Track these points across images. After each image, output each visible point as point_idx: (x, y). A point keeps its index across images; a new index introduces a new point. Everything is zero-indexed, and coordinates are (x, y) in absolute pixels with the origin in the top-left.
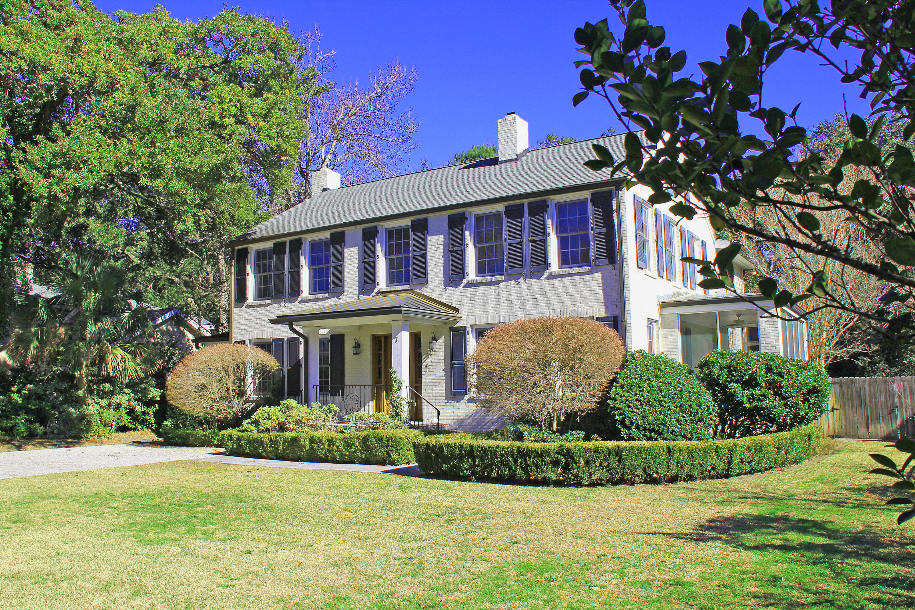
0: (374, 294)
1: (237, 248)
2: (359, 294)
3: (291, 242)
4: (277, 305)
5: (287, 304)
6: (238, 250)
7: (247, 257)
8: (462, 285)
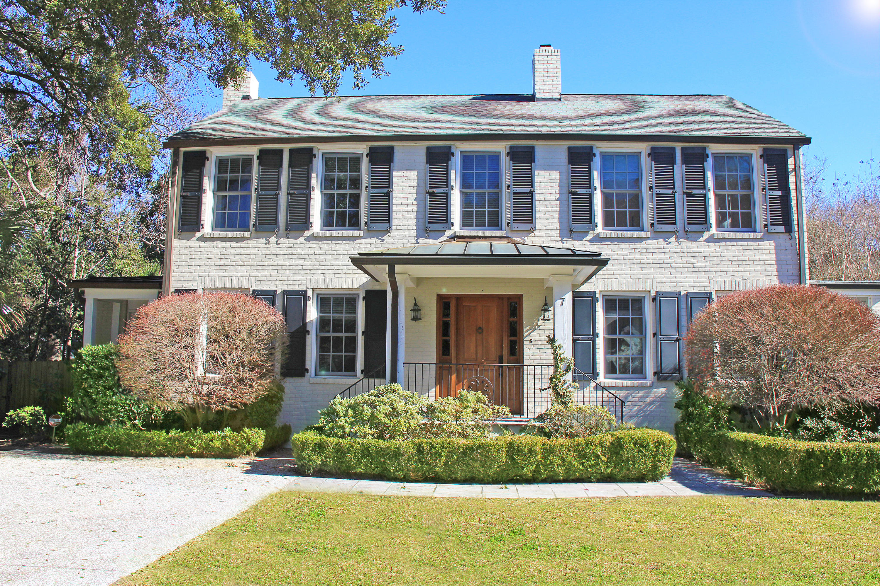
0: (444, 238)
1: (183, 149)
2: (418, 237)
3: (292, 151)
4: (263, 241)
5: (282, 241)
6: (185, 153)
7: (204, 165)
8: (588, 238)
